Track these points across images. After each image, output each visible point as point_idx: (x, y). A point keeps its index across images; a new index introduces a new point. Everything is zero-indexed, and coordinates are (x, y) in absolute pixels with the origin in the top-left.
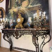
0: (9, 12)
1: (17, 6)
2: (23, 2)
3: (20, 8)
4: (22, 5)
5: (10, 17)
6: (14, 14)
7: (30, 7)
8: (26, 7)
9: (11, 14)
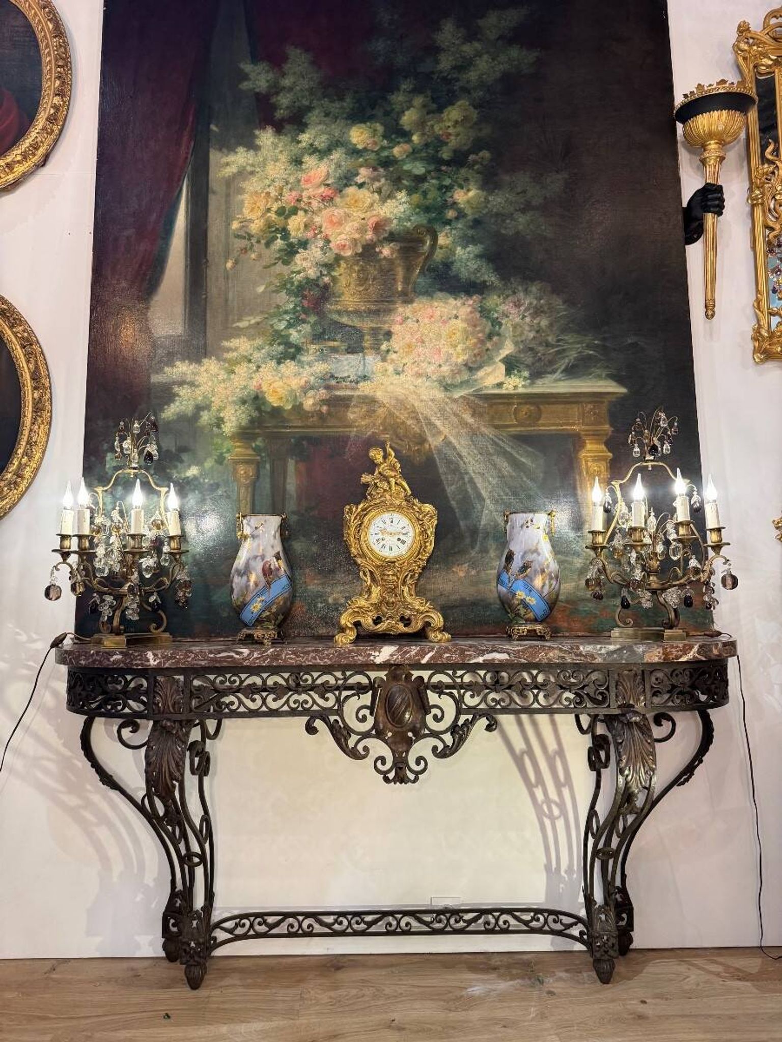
0: (167, 395)
1: (317, 338)
2: (402, 310)
3: (365, 378)
4: (384, 347)
5: (194, 475)
6: (259, 442)
7: (500, 385)
8: (444, 377)
9: (215, 429)
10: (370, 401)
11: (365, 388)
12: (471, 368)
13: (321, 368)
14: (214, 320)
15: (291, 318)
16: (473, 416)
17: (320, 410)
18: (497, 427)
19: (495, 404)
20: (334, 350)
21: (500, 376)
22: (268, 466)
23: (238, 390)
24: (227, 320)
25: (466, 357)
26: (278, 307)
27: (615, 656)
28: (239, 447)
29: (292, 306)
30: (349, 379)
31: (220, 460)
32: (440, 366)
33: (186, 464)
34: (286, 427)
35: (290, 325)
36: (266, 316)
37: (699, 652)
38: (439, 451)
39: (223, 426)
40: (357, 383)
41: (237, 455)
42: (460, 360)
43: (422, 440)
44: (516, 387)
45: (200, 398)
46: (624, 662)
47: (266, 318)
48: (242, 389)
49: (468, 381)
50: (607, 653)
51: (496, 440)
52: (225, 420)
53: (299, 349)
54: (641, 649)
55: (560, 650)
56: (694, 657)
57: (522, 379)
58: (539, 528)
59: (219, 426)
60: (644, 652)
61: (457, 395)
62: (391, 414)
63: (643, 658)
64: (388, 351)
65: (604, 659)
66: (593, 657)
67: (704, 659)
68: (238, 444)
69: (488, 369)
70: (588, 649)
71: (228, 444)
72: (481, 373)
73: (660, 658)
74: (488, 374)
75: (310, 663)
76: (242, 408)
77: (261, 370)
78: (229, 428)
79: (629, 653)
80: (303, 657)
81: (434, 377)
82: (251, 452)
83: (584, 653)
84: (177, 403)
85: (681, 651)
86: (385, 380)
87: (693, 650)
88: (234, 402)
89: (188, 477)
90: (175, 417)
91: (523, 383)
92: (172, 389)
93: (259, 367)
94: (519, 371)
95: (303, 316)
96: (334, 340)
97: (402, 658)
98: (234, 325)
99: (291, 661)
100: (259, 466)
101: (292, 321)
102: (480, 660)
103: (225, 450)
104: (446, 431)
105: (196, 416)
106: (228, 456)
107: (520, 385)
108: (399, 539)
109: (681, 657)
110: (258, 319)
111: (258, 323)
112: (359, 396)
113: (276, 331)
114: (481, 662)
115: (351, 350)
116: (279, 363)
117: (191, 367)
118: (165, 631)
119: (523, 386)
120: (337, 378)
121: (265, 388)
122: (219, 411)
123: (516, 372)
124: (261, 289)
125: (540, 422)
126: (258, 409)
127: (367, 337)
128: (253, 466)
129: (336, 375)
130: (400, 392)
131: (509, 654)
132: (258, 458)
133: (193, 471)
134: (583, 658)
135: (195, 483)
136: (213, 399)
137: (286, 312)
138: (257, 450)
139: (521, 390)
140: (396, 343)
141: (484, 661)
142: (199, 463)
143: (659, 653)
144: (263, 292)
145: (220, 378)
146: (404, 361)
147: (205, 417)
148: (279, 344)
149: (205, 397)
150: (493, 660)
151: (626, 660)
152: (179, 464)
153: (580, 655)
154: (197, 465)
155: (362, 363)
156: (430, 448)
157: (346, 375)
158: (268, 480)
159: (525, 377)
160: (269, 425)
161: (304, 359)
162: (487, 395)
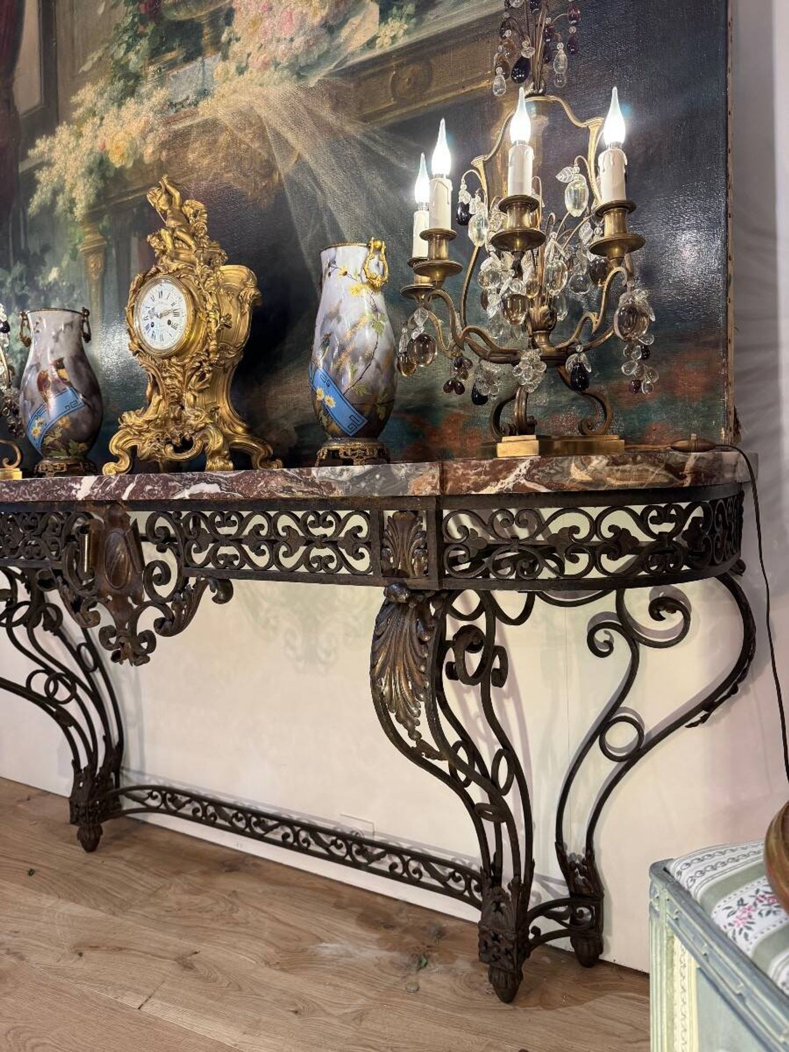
0: (31, 184)
1: (155, 54)
3: (204, 93)
4: (224, 38)
5: (55, 279)
6: (105, 222)
7: (371, 43)
8: (297, 57)
9: (69, 215)
10: (211, 127)
11: (206, 110)
12: (331, 28)
13: (160, 95)
14: (62, 70)
15: (130, 37)
16: (334, 109)
17: (159, 159)
18: (365, 119)
19: (365, 79)
20: (173, 65)
21: (371, 26)
22: (114, 252)
23: (85, 157)
24: (74, 67)
25: (324, 13)
26: (118, 26)
27: (363, 484)
28: (89, 233)
29: (130, 20)
30: (188, 102)
31: (74, 257)
32: (292, 40)
33: (48, 267)
34: (127, 194)
35: (127, 51)
36: (107, 45)
37: (529, 476)
38: (292, 183)
39: (75, 210)
40: (196, 104)
41: (87, 244)
42: (317, 20)
43: (269, 168)
44: (394, 38)
45: (56, 180)
46: (376, 495)
47: (107, 48)
48: (89, 155)
49: (328, 52)
50: (351, 480)
51: (366, 141)
52: (76, 201)
53: (137, 78)
54: (403, 472)
55: (286, 476)
56: (517, 485)
57: (403, 20)
58: (346, 273)
59: (72, 212)
60: (408, 476)
61: (313, 82)
62: (235, 141)
63: (406, 488)
64: (230, 40)
65: (347, 490)
66: (329, 486)
67: (543, 490)
68: (87, 230)
69: (355, 21)
70: (324, 474)
71: (80, 230)
72: (345, 32)
73: (434, 488)
74: (354, 31)
75: (21, 499)
76: (90, 180)
77: (104, 122)
78: (80, 210)
79: (383, 479)
80: (15, 491)
81: (285, 63)
82: (99, 237)
83: (317, 481)
84: (39, 193)
85: (486, 473)
86: (225, 89)
87: (517, 472)
88: (83, 175)
89: (50, 283)
90: (38, 210)
91: (406, 27)
92: (34, 175)
93: (102, 119)
94: (400, 8)
95: (141, 29)
96: (172, 49)
97: (103, 492)
98: (80, 71)
99: (6, 496)
100: (106, 254)
101: (131, 40)
102: (186, 494)
103: (77, 241)
104: (299, 148)
105: (54, 202)
106: (80, 248)
107: (402, 32)
108: (169, 322)
109: (486, 484)
110: (100, 53)
111: (100, 59)
112: (198, 125)
113: (117, 62)
114: (187, 497)
115: (189, 58)
116: (120, 106)
117: (48, 142)
118: (17, 467)
119: (407, 32)
120: (175, 105)
121: (108, 147)
122: (71, 190)
123: (394, 10)
124: (101, 10)
125: (433, 89)
126: (103, 177)
127: (206, 30)
128: (101, 255)
129: (174, 102)
130: (243, 100)
131: (219, 484)
132: (105, 243)
133: (53, 275)
134: (315, 490)
135: (56, 288)
136: (66, 177)
137: (126, 31)
138: (103, 232)
139: (402, 41)
140: (239, 25)
141: (190, 495)
142: (58, 263)
143: (433, 477)
144: (104, 12)
145: (71, 146)
146: (248, 51)
147: (61, 201)
148: (119, 79)
149: (60, 177)
150: (201, 494)
151: (379, 492)
152: (42, 268)
153: (312, 484)
154: (56, 266)
155: (202, 71)
156: (280, 180)
157: (184, 97)
158: (114, 270)
159: (408, 15)
160: (113, 195)
161: (143, 90)
162: (352, 67)
